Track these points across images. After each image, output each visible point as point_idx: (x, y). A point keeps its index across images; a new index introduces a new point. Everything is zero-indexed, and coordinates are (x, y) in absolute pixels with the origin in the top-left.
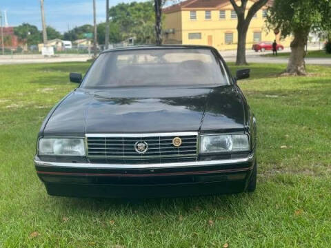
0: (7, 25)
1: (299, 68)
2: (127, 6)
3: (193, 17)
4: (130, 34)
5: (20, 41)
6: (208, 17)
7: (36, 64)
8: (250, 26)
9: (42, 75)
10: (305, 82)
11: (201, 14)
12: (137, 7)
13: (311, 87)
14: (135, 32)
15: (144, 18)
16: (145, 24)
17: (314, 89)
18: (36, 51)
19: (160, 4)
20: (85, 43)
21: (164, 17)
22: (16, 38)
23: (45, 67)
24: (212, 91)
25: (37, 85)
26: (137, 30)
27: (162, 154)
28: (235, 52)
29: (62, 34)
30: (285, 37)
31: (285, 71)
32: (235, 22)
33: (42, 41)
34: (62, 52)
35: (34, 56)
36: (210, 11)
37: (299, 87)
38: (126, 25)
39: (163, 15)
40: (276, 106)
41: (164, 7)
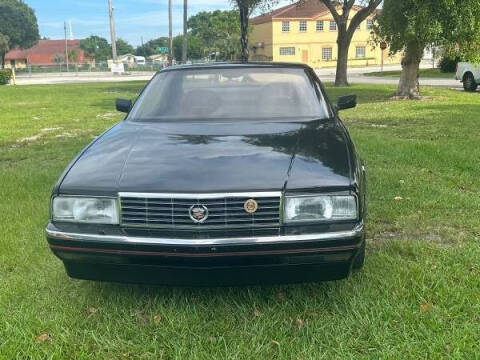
0: (71, 37)
1: (412, 90)
2: (209, 15)
3: (286, 29)
4: (212, 49)
5: (86, 56)
6: (303, 28)
7: (103, 83)
8: (353, 39)
9: (106, 97)
10: (419, 108)
11: (295, 25)
12: (221, 16)
13: (428, 115)
14: (218, 46)
15: (229, 30)
16: (229, 37)
17: (431, 117)
18: (106, 68)
19: (246, 13)
20: (160, 59)
21: (252, 29)
22: (82, 52)
23: (112, 87)
24: (304, 127)
25: (99, 109)
26: (221, 44)
27: (229, 223)
28: (334, 71)
29: (135, 48)
30: (395, 53)
31: (395, 94)
32: (335, 35)
33: (112, 57)
34: (134, 69)
35: (102, 73)
36: (306, 21)
37: (412, 114)
38: (208, 37)
39: (250, 26)
40: (385, 140)
41: (251, 17)
